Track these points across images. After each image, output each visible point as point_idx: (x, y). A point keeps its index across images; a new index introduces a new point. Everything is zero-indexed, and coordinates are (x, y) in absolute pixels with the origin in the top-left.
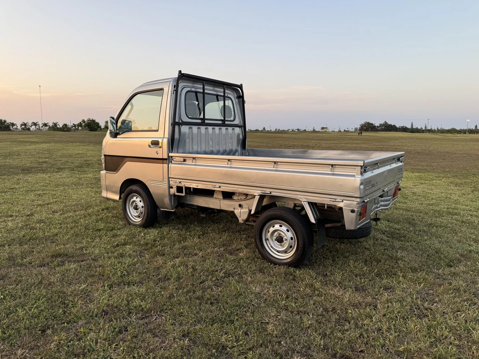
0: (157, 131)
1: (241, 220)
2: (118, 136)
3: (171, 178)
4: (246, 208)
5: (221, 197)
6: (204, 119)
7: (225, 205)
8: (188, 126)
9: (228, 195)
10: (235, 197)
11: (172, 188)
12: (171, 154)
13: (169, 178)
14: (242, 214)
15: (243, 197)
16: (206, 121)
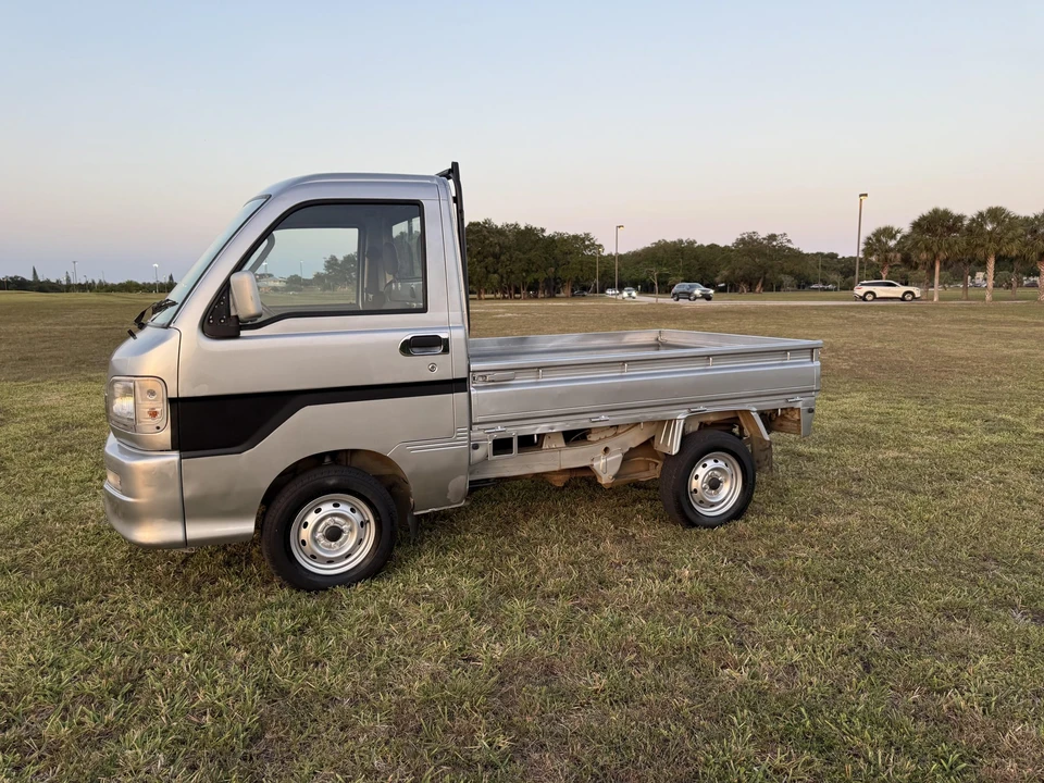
0: (424, 310)
1: (605, 479)
2: (243, 333)
3: (476, 424)
4: (616, 453)
5: (561, 443)
7: (573, 457)
9: (574, 437)
10: (592, 437)
11: (476, 447)
12: (474, 366)
13: (471, 424)
14: (606, 466)
15: (612, 432)
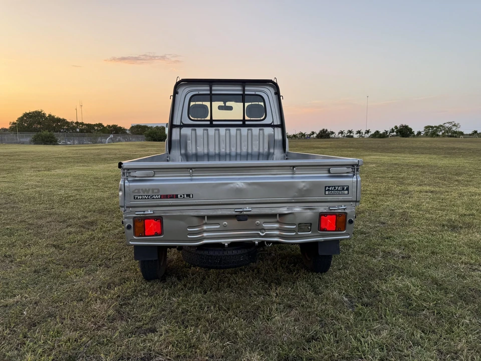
6: (211, 120)
8: (191, 128)
16: (214, 123)
